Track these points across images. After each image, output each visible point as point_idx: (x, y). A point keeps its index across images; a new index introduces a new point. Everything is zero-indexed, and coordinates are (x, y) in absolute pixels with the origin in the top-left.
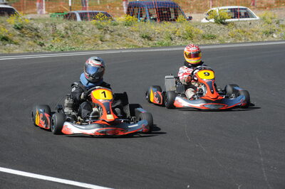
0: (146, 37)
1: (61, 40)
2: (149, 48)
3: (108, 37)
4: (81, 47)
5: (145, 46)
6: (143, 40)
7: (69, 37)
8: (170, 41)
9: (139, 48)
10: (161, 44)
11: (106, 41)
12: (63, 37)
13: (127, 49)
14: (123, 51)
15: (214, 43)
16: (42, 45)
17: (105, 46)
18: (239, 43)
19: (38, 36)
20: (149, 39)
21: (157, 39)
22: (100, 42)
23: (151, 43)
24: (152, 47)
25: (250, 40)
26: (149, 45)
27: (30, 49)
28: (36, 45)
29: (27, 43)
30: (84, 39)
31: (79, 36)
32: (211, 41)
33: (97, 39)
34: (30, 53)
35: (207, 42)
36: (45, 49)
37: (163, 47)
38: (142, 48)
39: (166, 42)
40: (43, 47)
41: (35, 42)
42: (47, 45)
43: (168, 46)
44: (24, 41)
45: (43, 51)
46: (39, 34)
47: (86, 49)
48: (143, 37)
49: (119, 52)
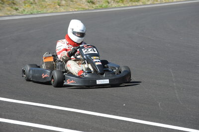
0: (91, 1)
1: (30, 6)
2: (93, 10)
3: (63, 2)
4: (45, 10)
5: (90, 8)
6: (88, 4)
7: (36, 3)
8: (107, 4)
9: (86, 10)
10: (101, 7)
11: (62, 5)
12: (32, 3)
13: (78, 11)
14: (75, 13)
15: (138, 4)
16: (17, 9)
17: (62, 9)
18: (156, 4)
19: (14, 3)
20: (93, 3)
21: (98, 3)
22: (58, 6)
23: (94, 6)
24: (95, 9)
25: (164, 2)
26: (93, 7)
27: (9, 13)
28: (13, 10)
29: (6, 8)
30: (46, 5)
31: (43, 3)
32: (137, 3)
33: (56, 4)
34: (9, 16)
35: (134, 4)
36: (19, 13)
37: (103, 8)
38: (88, 10)
39: (104, 5)
40: (18, 11)
41: (12, 8)
42: (20, 10)
43: (106, 8)
44: (3, 7)
45: (18, 14)
46: (15, 2)
47: (49, 12)
48: (88, 2)
49: (72, 13)
